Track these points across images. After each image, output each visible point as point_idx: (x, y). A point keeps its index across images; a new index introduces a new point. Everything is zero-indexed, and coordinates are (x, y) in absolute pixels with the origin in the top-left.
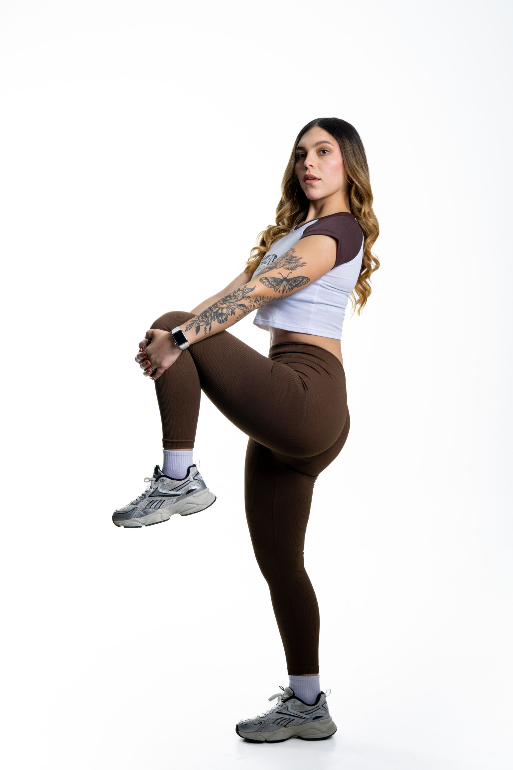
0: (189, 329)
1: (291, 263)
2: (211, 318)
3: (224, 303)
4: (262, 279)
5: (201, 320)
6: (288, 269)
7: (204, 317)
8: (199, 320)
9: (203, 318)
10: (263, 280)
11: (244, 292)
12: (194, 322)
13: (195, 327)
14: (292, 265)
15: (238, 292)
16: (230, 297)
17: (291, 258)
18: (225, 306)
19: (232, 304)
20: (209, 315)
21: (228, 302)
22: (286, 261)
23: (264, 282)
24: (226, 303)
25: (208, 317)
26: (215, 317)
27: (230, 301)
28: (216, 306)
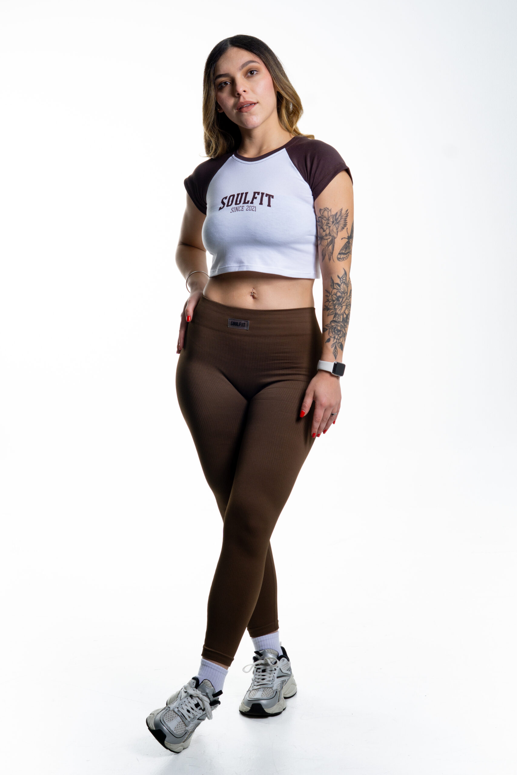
0: (336, 354)
1: (339, 221)
2: (344, 328)
3: (341, 307)
4: (339, 258)
5: (339, 338)
6: (343, 228)
7: (339, 333)
8: (337, 339)
9: (338, 335)
10: (341, 257)
11: (345, 282)
12: (336, 345)
13: (340, 348)
14: (342, 222)
15: (341, 287)
16: (341, 298)
17: (335, 218)
18: (344, 307)
19: (347, 300)
20: (341, 328)
21: (343, 303)
22: (335, 225)
23: (343, 258)
24: (343, 305)
25: (341, 330)
26: (346, 324)
27: (344, 300)
28: (338, 315)
